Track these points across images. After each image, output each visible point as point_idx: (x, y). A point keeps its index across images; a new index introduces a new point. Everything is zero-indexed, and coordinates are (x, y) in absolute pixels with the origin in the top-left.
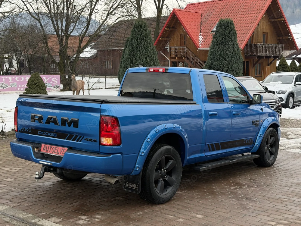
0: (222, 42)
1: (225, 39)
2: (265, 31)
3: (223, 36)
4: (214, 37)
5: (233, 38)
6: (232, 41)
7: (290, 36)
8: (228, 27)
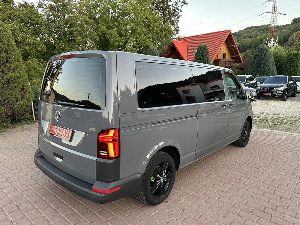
0: (201, 58)
1: (203, 56)
2: (224, 52)
3: (201, 54)
4: (196, 55)
5: (207, 56)
6: (207, 57)
7: (238, 55)
8: (204, 48)
